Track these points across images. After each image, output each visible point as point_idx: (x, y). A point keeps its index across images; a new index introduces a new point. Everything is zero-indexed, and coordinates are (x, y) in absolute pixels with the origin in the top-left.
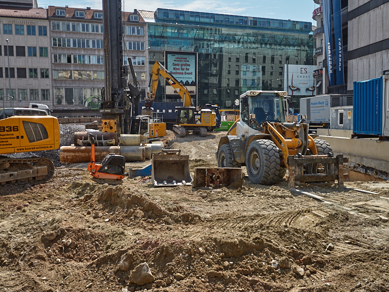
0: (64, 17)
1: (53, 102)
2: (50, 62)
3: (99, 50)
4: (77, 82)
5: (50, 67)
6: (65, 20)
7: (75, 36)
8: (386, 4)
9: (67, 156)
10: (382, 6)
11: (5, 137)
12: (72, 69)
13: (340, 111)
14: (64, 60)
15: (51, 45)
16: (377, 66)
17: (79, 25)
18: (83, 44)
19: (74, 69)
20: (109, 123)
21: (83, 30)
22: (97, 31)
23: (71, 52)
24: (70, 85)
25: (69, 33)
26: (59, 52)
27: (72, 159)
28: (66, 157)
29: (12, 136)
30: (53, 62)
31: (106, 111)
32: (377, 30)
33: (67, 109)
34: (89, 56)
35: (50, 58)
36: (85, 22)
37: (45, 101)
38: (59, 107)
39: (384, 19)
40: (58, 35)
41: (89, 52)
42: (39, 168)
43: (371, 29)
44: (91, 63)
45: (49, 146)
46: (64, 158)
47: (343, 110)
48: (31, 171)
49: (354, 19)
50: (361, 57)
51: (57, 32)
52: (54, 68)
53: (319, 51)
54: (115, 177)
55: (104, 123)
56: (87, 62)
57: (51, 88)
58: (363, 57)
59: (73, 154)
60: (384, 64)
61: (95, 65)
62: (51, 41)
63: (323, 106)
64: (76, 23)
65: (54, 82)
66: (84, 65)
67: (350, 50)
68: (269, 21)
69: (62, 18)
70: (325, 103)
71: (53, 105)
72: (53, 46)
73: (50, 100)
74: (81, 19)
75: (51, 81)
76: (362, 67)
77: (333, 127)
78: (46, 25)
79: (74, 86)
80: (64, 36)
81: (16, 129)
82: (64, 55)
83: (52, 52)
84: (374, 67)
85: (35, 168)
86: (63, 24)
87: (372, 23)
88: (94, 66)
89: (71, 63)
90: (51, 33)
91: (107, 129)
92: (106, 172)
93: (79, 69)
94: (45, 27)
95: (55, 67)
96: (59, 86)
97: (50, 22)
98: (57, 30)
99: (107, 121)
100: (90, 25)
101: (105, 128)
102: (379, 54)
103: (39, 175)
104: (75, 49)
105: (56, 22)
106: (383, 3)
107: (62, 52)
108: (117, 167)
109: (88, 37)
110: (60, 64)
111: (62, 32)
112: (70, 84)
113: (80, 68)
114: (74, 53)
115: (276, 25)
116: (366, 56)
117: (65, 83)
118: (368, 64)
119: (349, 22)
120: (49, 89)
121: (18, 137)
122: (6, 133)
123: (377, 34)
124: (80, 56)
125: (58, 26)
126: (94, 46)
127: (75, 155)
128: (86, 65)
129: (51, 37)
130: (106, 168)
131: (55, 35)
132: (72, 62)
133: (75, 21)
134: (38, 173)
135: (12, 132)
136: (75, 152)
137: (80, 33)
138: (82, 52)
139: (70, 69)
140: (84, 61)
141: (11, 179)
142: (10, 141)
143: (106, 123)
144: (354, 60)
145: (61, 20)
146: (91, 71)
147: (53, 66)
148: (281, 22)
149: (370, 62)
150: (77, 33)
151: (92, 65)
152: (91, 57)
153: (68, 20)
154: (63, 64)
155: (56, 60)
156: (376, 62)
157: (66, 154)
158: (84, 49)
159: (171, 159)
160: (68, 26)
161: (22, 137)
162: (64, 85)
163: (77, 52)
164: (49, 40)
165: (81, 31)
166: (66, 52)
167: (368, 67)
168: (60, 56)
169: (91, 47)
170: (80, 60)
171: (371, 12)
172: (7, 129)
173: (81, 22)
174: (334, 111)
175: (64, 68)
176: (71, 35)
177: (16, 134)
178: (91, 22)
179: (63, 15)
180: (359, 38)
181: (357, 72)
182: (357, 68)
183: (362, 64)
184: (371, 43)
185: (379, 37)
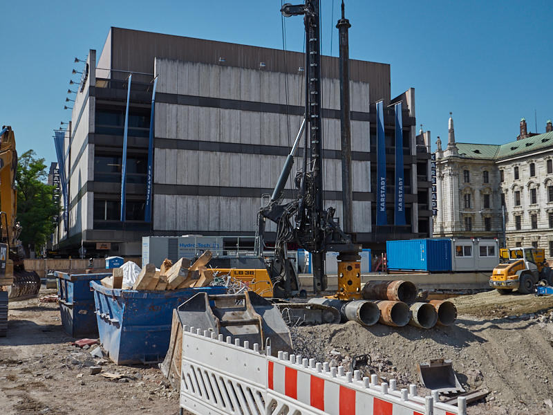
10: (218, 153)
16: (211, 210)
32: (211, 174)
39: (221, 167)
43: (201, 170)
49: (167, 150)
50: (183, 196)
58: (186, 196)
60: (222, 210)
67: (160, 183)
76: (185, 206)
84: (206, 210)
87: (201, 165)
102: (213, 199)
106: (220, 151)
116: (192, 197)
119: (157, 149)
123: (211, 178)
144: (166, 196)
149: (198, 203)
156: (209, 205)
167: (196, 208)
171: (202, 153)
180: (178, 174)
181: (174, 210)
182: (174, 206)
183: (185, 203)
184: (200, 184)
185: (214, 182)
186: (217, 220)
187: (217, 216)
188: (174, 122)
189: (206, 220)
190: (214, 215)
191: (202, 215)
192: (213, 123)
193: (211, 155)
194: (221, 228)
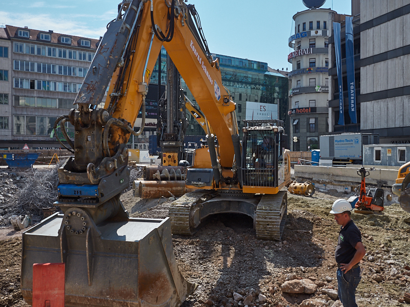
0: (28, 39)
1: (12, 132)
2: (10, 87)
3: (66, 77)
4: (40, 110)
5: (10, 93)
6: (29, 42)
7: (40, 60)
8: (406, 56)
9: (150, 191)
10: (402, 57)
12: (35, 95)
13: (376, 149)
14: (26, 85)
15: (12, 68)
16: (396, 109)
17: (45, 48)
18: (49, 69)
19: (38, 96)
20: (173, 156)
21: (50, 53)
22: (65, 56)
23: (34, 77)
24: (31, 113)
25: (34, 56)
26: (21, 76)
27: (154, 195)
28: (148, 192)
30: (14, 87)
31: (171, 144)
32: (397, 77)
33: (27, 139)
34: (55, 83)
35: (10, 82)
36: (52, 46)
37: (3, 130)
38: (18, 137)
39: (404, 68)
40: (21, 58)
41: (55, 79)
43: (389, 76)
44: (57, 90)
46: (147, 193)
47: (381, 148)
49: (368, 66)
50: (377, 101)
51: (19, 55)
52: (14, 94)
53: (296, 91)
55: (167, 157)
56: (52, 89)
57: (10, 115)
58: (380, 100)
59: (156, 189)
60: (405, 108)
61: (61, 93)
62: (12, 64)
63: (352, 144)
64: (41, 46)
65: (13, 108)
66: (49, 91)
67: (364, 93)
68: (230, 59)
69: (26, 40)
70: (354, 141)
71: (12, 135)
72: (14, 69)
73: (8, 129)
74: (47, 43)
75: (10, 108)
76: (379, 109)
77: (367, 163)
78: (7, 46)
79: (37, 114)
80: (28, 59)
82: (27, 79)
83: (13, 76)
84: (394, 110)
86: (26, 46)
87: (389, 71)
88: (59, 94)
89: (34, 88)
90: (13, 55)
91: (170, 163)
93: (42, 96)
94: (6, 49)
95: (15, 92)
96: (20, 113)
97: (12, 43)
98: (19, 52)
99: (171, 154)
100: (57, 50)
101: (169, 161)
102: (398, 99)
104: (40, 74)
105: (19, 44)
106: (404, 55)
107: (24, 77)
109: (54, 62)
110: (22, 90)
111: (26, 55)
112: (33, 112)
113: (44, 94)
114: (38, 78)
115: (237, 63)
116: (383, 100)
117: (26, 111)
118: (386, 107)
119: (361, 68)
120: (8, 117)
123: (397, 81)
124: (44, 82)
125: (21, 47)
126: (60, 72)
127: (158, 190)
128: (51, 92)
129: (12, 60)
131: (17, 57)
132: (36, 88)
133: (40, 44)
136: (158, 187)
137: (46, 57)
138: (47, 78)
139: (32, 95)
140: (49, 88)
143: (169, 157)
144: (368, 102)
145: (24, 42)
146: (56, 99)
147: (14, 91)
148: (241, 60)
149: (388, 105)
150: (42, 57)
151: (58, 92)
152: (57, 83)
153: (32, 43)
154: (25, 90)
155: (17, 85)
156: (395, 105)
157: (149, 189)
158: (49, 75)
160: (33, 49)
162: (25, 113)
163: (42, 78)
164: (10, 63)
165: (47, 55)
166: (29, 76)
167: (386, 109)
168: (22, 80)
169: (57, 73)
170: (44, 86)
171: (389, 61)
173: (47, 45)
174: (368, 148)
175: (26, 95)
176: (36, 59)
178: (58, 47)
179: (26, 36)
180: (374, 83)
181: (372, 113)
182: (372, 110)
183: (379, 107)
184: (389, 88)
185: (399, 84)
186: (402, 117)
187: (402, 113)
188: (372, 42)
189: (393, 118)
190: (399, 113)
191: (390, 115)
192: (398, 32)
193: (396, 60)
194: (405, 124)
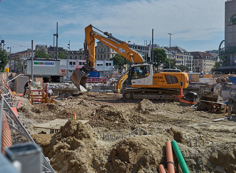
11: (156, 81)
29: (160, 81)
42: (175, 96)
45: (178, 86)
48: (171, 97)
54: (189, 102)
81: (161, 78)
85: (173, 95)
92: (185, 99)
103: (175, 99)
108: (190, 98)
121: (162, 81)
122: (156, 79)
130: (185, 98)
134: (174, 98)
135: (159, 79)
141: (161, 98)
142: (158, 83)
159: (209, 97)
161: (164, 81)
172: (157, 78)
177: (161, 80)
